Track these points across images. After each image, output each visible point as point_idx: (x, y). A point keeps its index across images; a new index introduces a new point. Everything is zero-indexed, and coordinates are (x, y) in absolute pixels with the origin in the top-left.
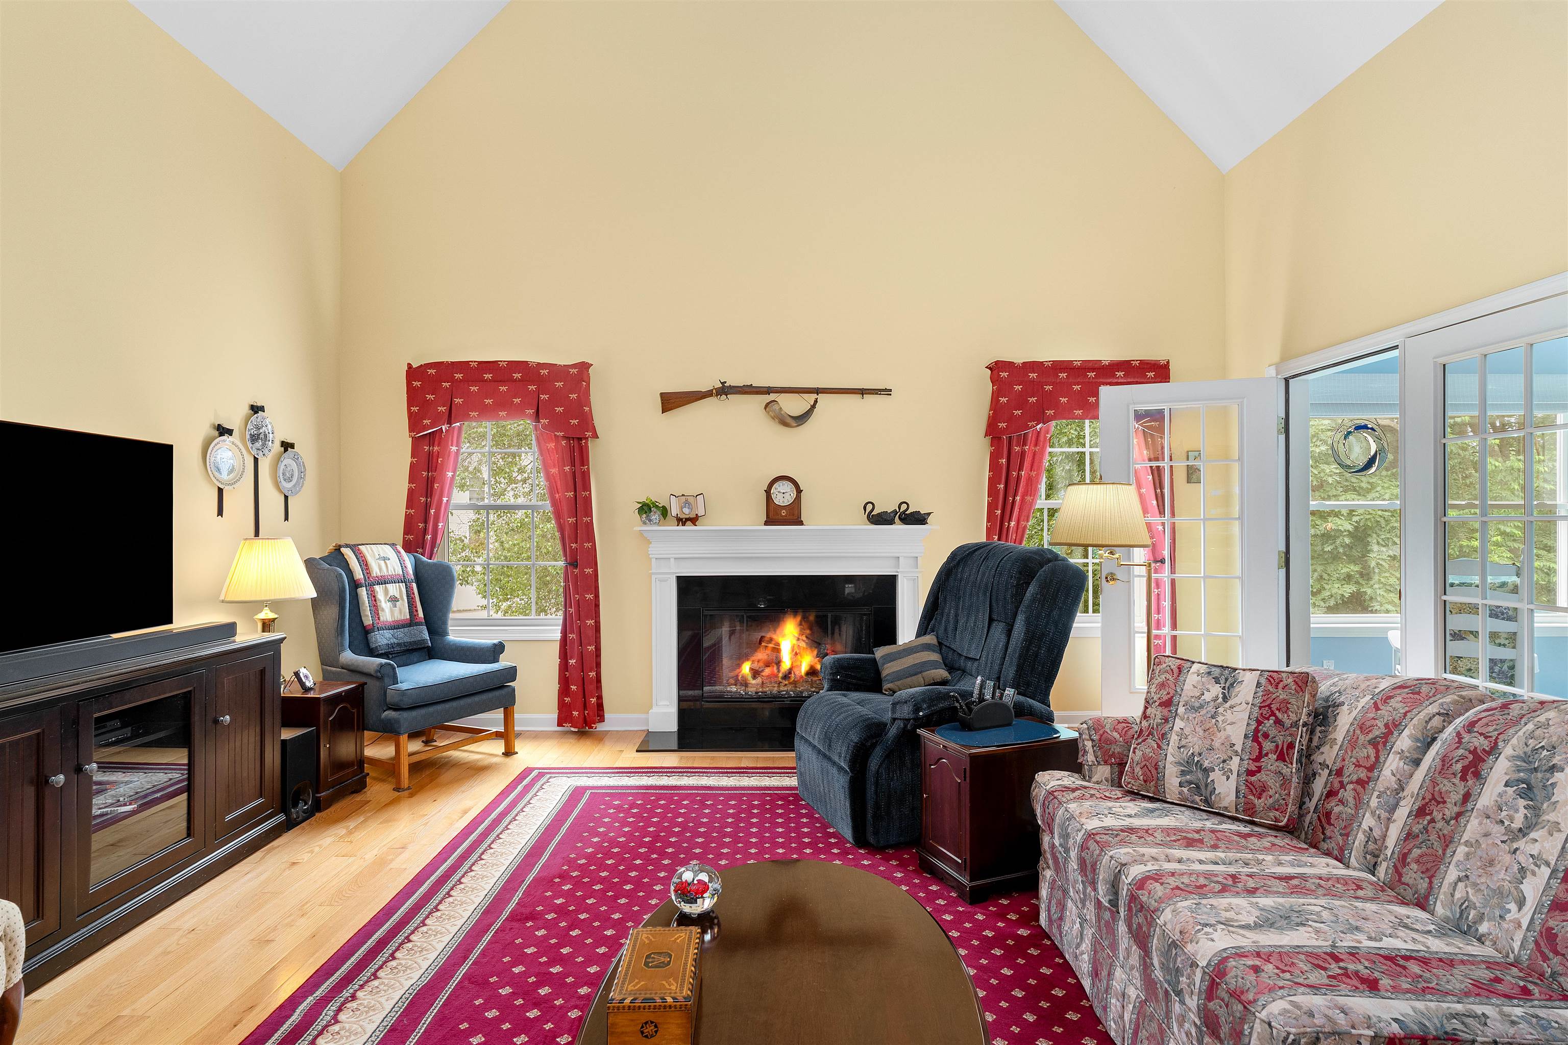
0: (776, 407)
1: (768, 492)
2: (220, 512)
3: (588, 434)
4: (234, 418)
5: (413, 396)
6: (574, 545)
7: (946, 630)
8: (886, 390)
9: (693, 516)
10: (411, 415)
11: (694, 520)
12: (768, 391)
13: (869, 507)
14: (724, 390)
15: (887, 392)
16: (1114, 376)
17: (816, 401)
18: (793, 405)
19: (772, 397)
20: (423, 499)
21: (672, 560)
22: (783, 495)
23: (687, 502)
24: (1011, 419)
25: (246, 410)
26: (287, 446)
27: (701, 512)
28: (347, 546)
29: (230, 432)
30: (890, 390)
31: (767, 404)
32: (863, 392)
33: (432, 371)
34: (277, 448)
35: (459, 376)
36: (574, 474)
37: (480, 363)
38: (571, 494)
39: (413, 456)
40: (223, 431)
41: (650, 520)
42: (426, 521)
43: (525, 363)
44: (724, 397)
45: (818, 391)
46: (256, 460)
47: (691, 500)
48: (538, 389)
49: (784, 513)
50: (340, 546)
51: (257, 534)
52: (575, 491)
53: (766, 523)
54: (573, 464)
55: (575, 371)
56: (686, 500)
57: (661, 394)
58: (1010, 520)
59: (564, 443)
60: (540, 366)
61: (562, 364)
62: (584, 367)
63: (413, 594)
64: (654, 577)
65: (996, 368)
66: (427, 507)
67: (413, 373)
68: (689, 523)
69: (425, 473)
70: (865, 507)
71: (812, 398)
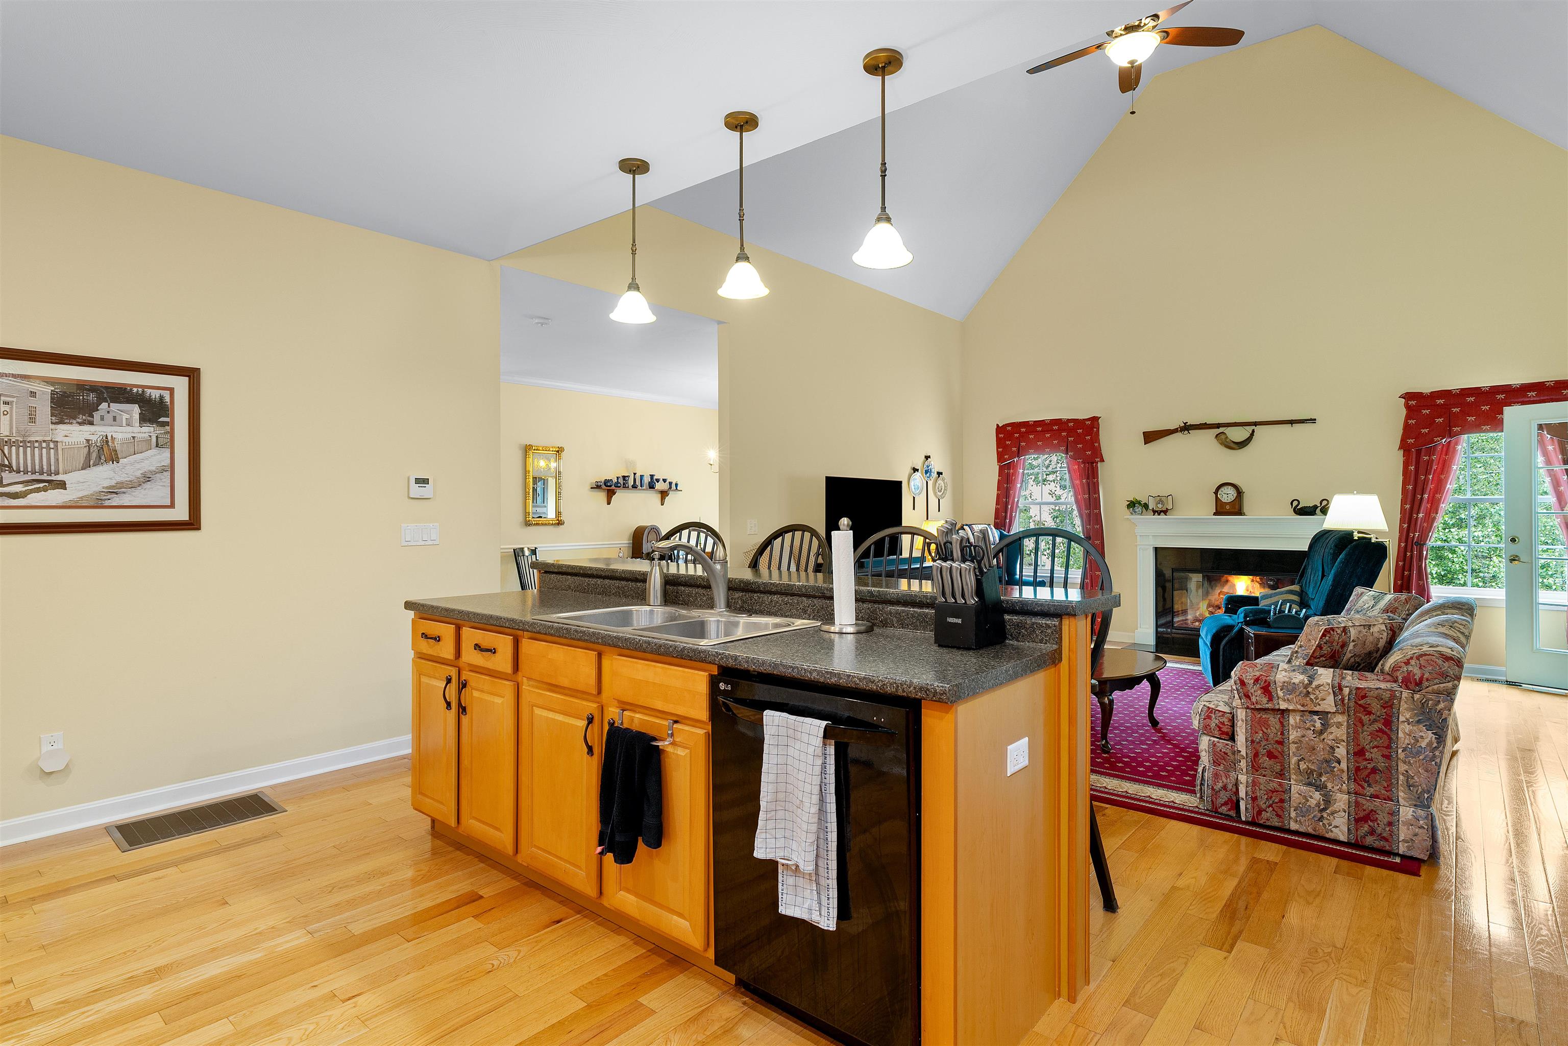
0: (1223, 437)
1: (1216, 493)
2: (914, 509)
3: (1097, 460)
4: (919, 463)
5: (1000, 443)
6: (1088, 527)
8: (1311, 420)
9: (1164, 509)
10: (998, 453)
11: (1165, 512)
12: (1218, 426)
13: (1295, 503)
14: (1186, 428)
15: (1313, 421)
16: (1527, 396)
17: (1253, 431)
18: (1238, 434)
19: (1221, 430)
20: (1004, 500)
21: (1151, 537)
22: (1228, 495)
23: (1160, 500)
24: (1418, 436)
25: (923, 458)
26: (939, 474)
27: (1170, 507)
28: (967, 525)
29: (917, 470)
30: (1315, 420)
31: (1217, 435)
32: (1292, 422)
33: (1009, 428)
34: (935, 475)
35: (1023, 430)
36: (1088, 484)
37: (1034, 421)
38: (1087, 496)
39: (999, 476)
40: (915, 470)
41: (1135, 512)
42: (1006, 512)
43: (1060, 420)
44: (1186, 432)
45: (1256, 424)
46: (927, 482)
47: (1163, 499)
48: (1068, 434)
49: (1228, 507)
50: (963, 525)
51: (927, 519)
52: (1089, 495)
53: (1215, 514)
54: (1088, 478)
55: (1089, 422)
56: (1160, 499)
57: (1144, 433)
58: (1418, 513)
59: (1083, 465)
60: (1069, 421)
61: (1082, 418)
62: (1095, 420)
64: (1138, 547)
65: (1408, 397)
66: (1007, 504)
67: (1000, 430)
68: (1162, 513)
69: (1005, 485)
70: (1292, 504)
71: (1250, 429)
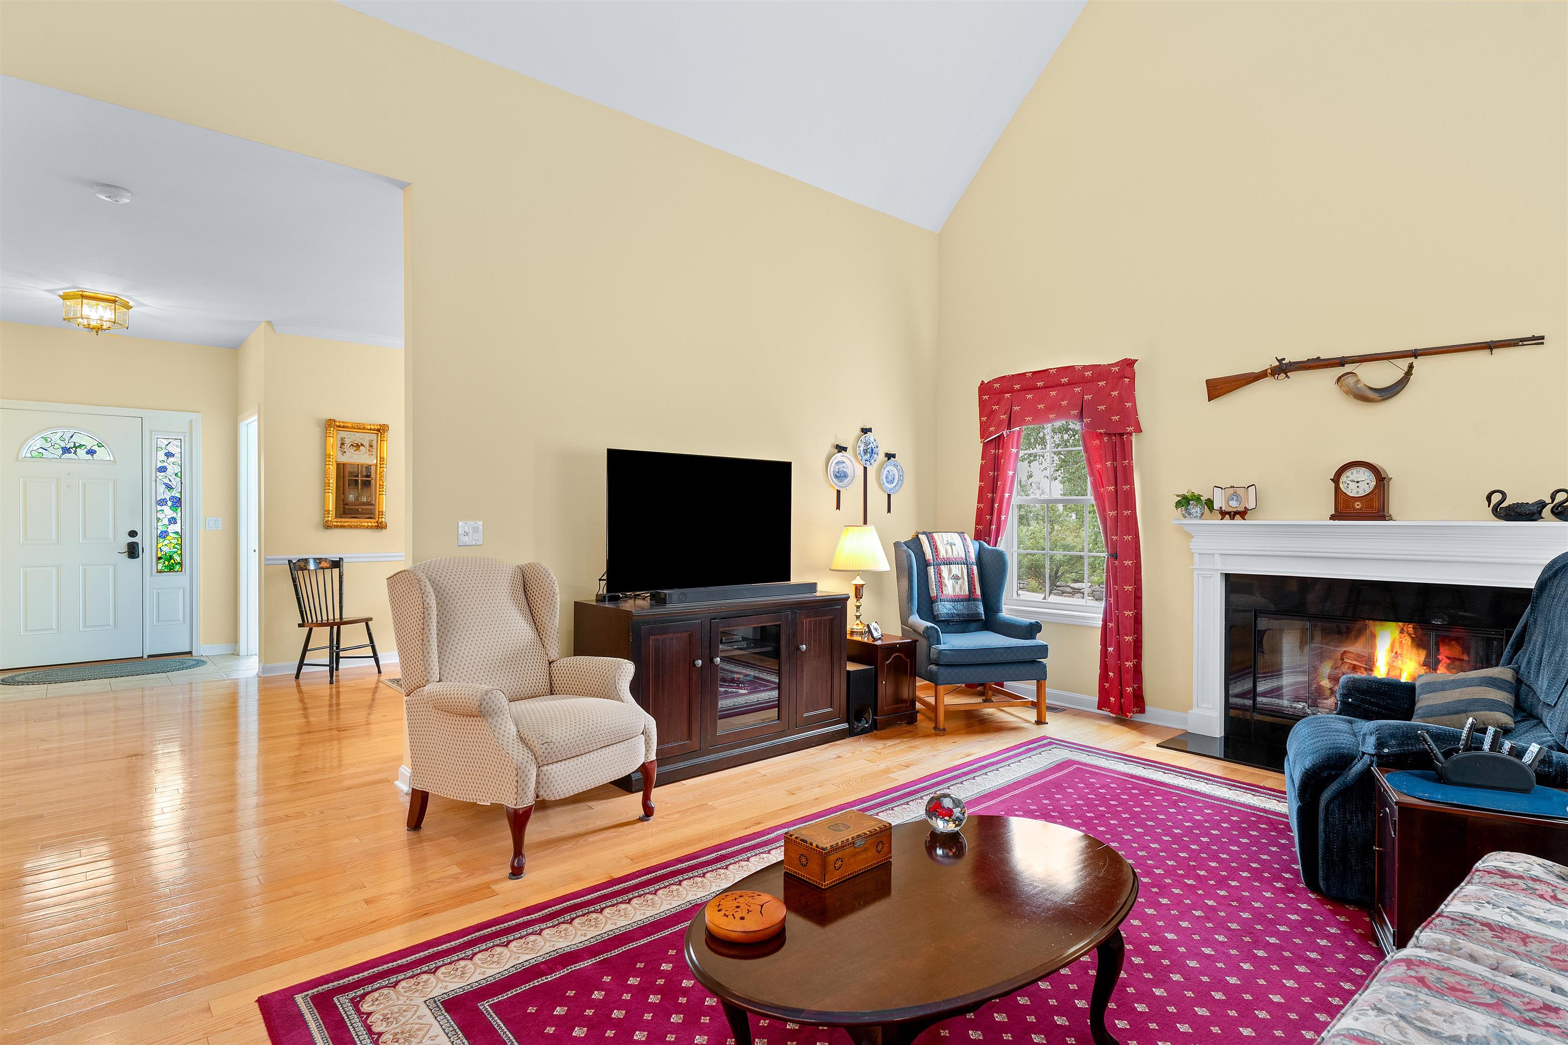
0: (1350, 380)
1: (1336, 479)
2: (838, 507)
3: (1129, 429)
4: (849, 439)
5: (984, 408)
6: (1114, 538)
8: (1534, 338)
9: (1241, 509)
10: (981, 423)
11: (1243, 514)
12: (1341, 362)
13: (1496, 498)
14: (1283, 369)
15: (1537, 340)
17: (1411, 367)
18: (1380, 375)
19: (1348, 368)
20: (990, 495)
21: (1217, 557)
22: (1359, 484)
23: (1235, 493)
25: (858, 432)
26: (889, 456)
27: (1251, 505)
28: (924, 533)
29: (845, 449)
30: (1542, 338)
31: (1339, 379)
32: (1490, 346)
33: (997, 385)
34: (881, 457)
35: (1017, 386)
36: (1115, 469)
37: (1034, 373)
38: (1112, 488)
39: (982, 459)
40: (841, 449)
41: (1190, 514)
42: (992, 514)
43: (1072, 368)
44: (1283, 375)
45: (1415, 354)
46: (865, 469)
47: (1240, 492)
48: (1083, 390)
49: (1358, 505)
50: (918, 533)
51: (865, 522)
52: (1116, 486)
53: (1333, 518)
54: (1116, 459)
55: (1117, 369)
56: (1234, 492)
57: (1207, 381)
59: (1105, 439)
60: (1085, 368)
61: (1106, 363)
62: (1129, 364)
63: (973, 574)
64: (1196, 573)
66: (993, 501)
67: (984, 389)
68: (1238, 516)
69: (991, 473)
70: (1489, 498)
71: (1404, 364)
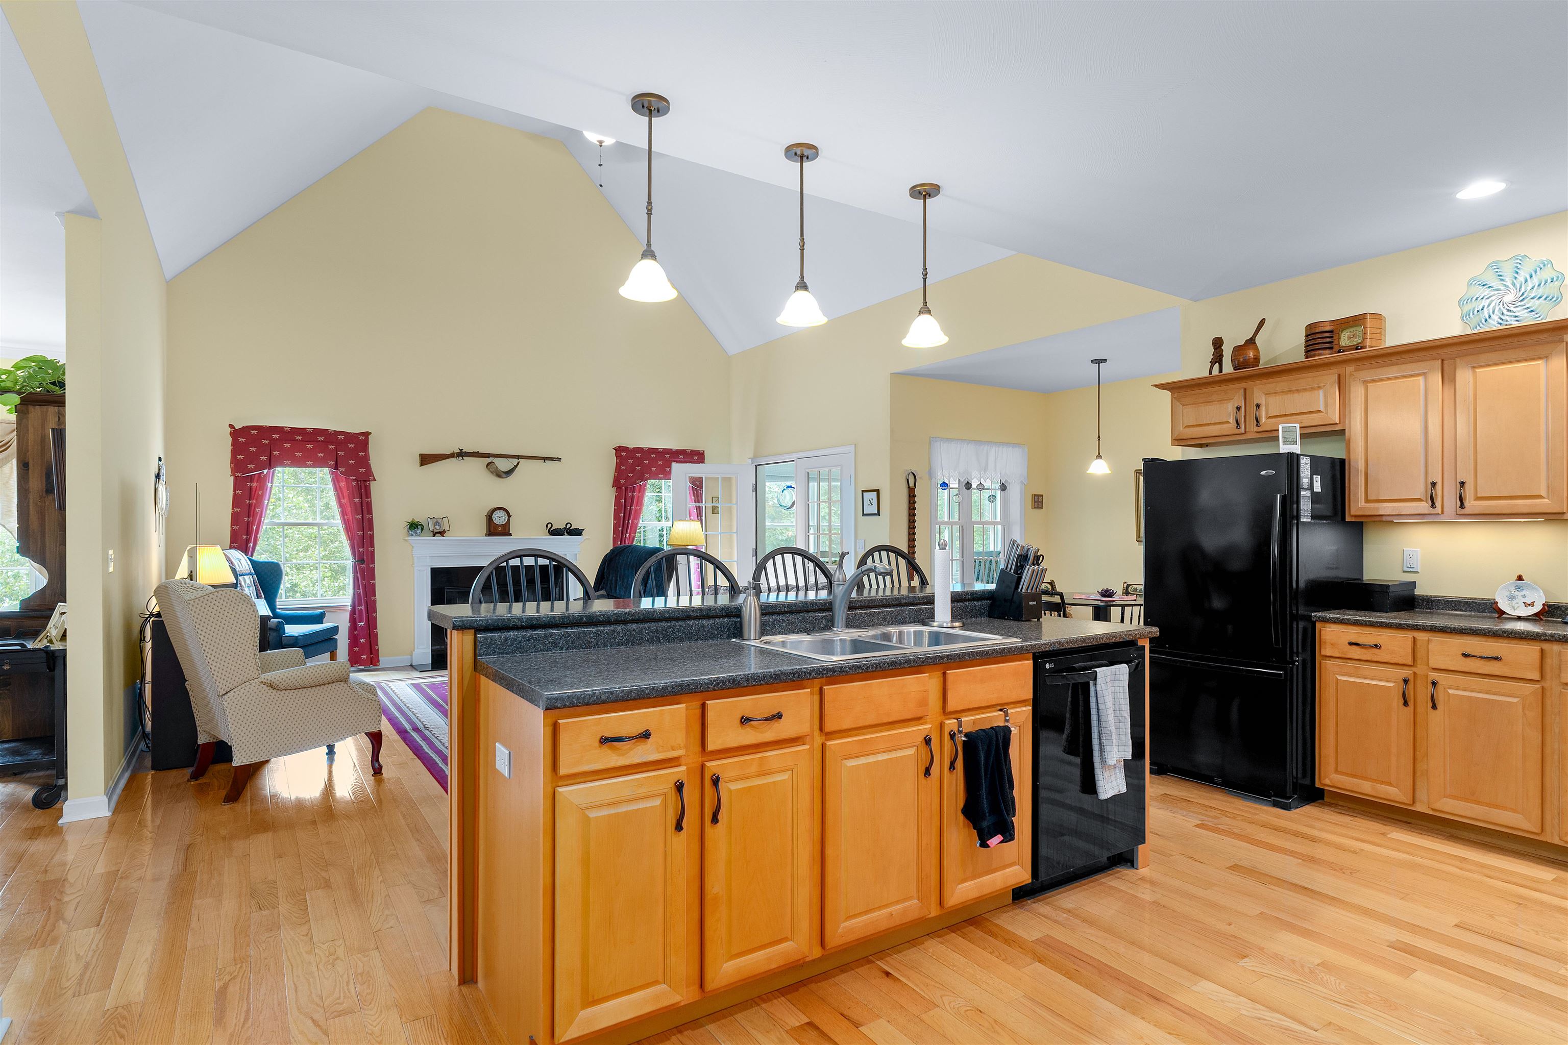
0: (495, 466)
1: (489, 517)
3: (370, 478)
5: (238, 448)
6: (361, 550)
7: (610, 587)
8: (558, 458)
9: (441, 530)
11: (442, 533)
12: (488, 456)
13: (549, 526)
14: (462, 454)
15: (559, 459)
16: (679, 458)
17: (517, 463)
18: (503, 465)
19: (491, 459)
20: (246, 519)
21: (429, 558)
22: (499, 518)
24: (627, 478)
27: (446, 528)
31: (488, 465)
32: (545, 459)
33: (252, 432)
35: (276, 436)
36: (361, 504)
37: (291, 428)
39: (237, 489)
41: (415, 533)
42: (249, 534)
44: (460, 458)
45: (518, 457)
47: (440, 520)
48: (336, 448)
49: (500, 529)
52: (363, 515)
53: (488, 535)
54: (361, 498)
55: (357, 437)
56: (437, 521)
57: (419, 454)
58: (626, 533)
59: (354, 483)
60: (337, 432)
61: (351, 432)
62: (367, 434)
64: (417, 568)
65: (619, 450)
67: (237, 432)
68: (437, 535)
69: (248, 501)
70: (547, 526)
71: (515, 461)
